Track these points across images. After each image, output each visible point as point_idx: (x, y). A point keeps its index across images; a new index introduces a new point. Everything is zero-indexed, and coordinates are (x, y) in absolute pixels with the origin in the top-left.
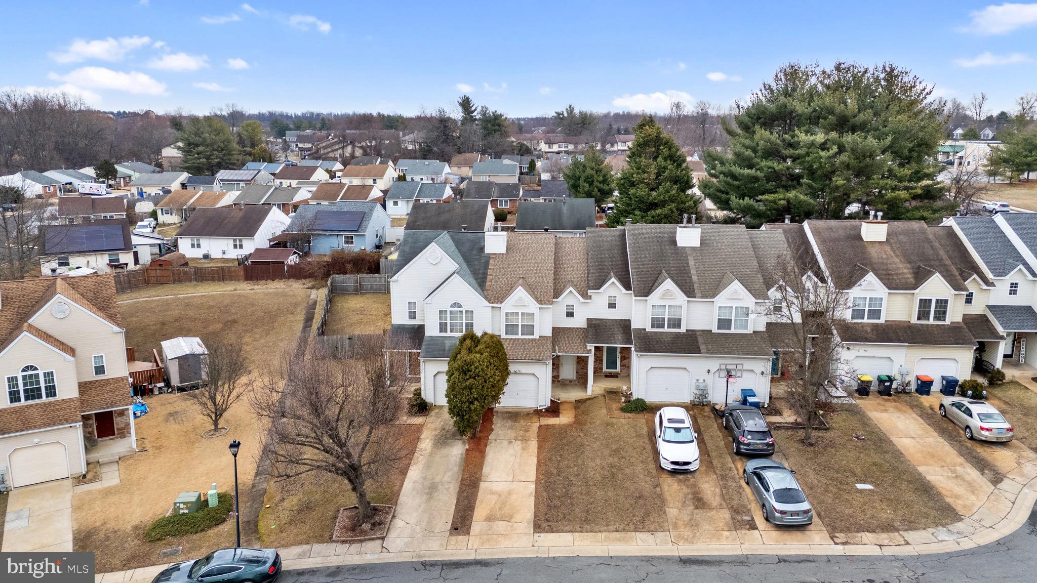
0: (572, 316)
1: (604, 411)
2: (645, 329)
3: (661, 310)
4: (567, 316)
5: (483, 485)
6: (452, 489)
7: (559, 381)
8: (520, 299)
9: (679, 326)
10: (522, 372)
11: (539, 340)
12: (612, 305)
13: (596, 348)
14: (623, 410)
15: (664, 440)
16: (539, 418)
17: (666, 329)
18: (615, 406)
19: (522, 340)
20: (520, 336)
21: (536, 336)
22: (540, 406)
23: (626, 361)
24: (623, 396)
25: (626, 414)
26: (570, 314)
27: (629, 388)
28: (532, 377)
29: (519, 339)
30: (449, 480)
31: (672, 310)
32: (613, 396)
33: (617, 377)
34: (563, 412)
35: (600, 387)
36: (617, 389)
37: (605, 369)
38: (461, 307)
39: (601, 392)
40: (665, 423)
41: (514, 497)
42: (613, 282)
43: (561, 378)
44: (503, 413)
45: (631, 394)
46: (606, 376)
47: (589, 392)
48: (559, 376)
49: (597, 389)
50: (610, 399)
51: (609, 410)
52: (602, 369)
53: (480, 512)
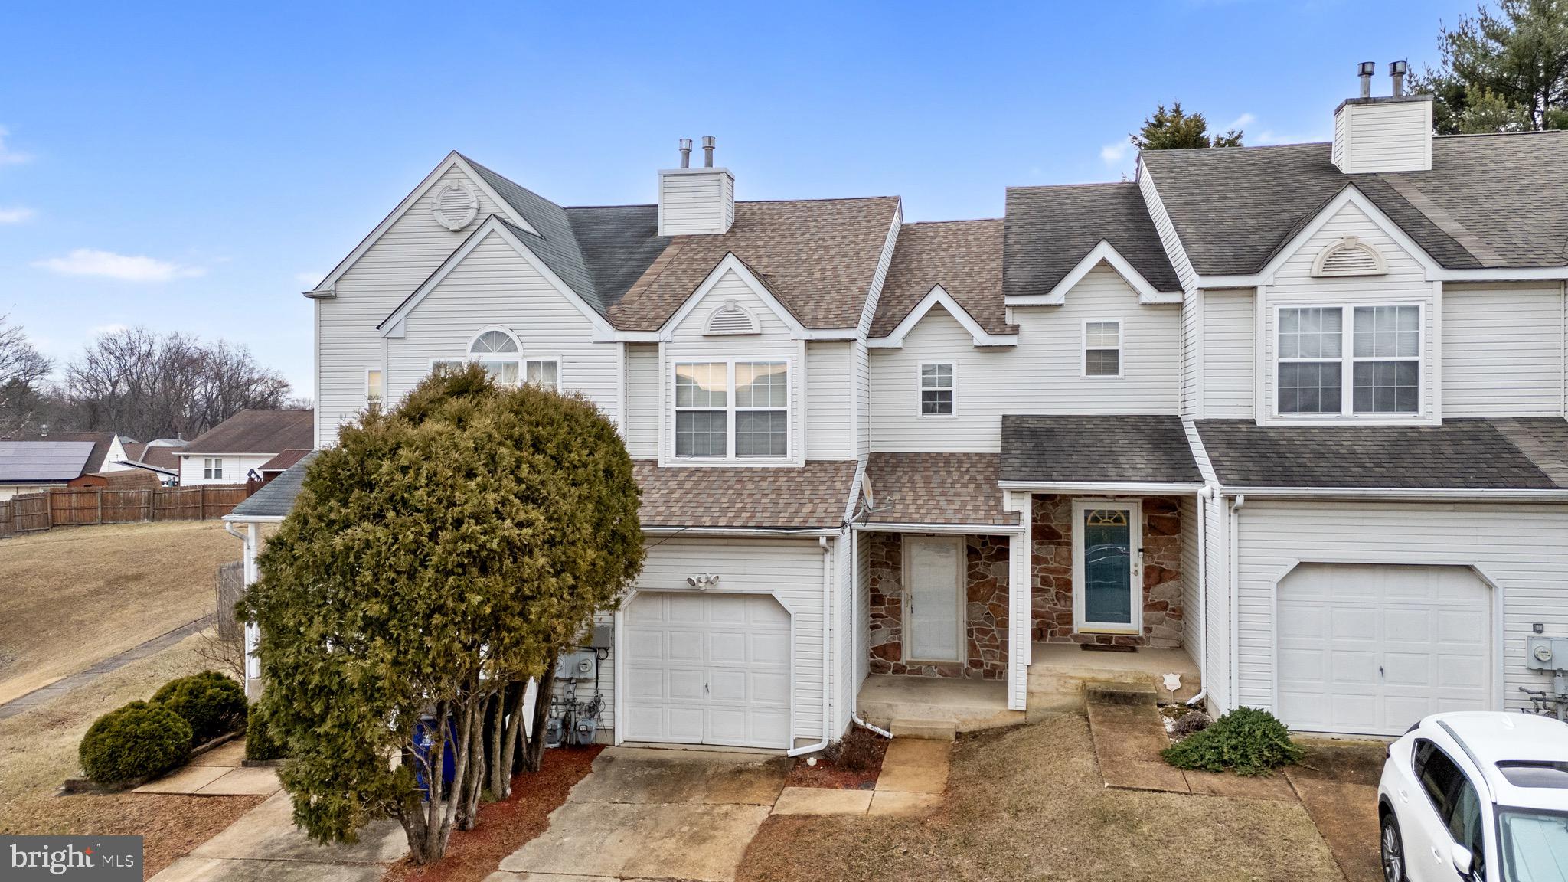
0: (947, 408)
1: (1085, 762)
2: (1253, 422)
3: (1319, 331)
4: (927, 409)
7: (899, 669)
8: (731, 311)
9: (1409, 400)
10: (725, 585)
11: (803, 471)
12: (1103, 362)
13: (1041, 500)
14: (1174, 759)
16: (780, 789)
17: (1348, 416)
18: (1131, 745)
19: (738, 472)
20: (730, 459)
21: (795, 457)
22: (797, 742)
23: (1167, 588)
24: (1168, 713)
25: (1192, 777)
26: (937, 402)
27: (1193, 683)
28: (760, 614)
29: (724, 471)
31: (1374, 329)
32: (1122, 712)
33: (1133, 650)
34: (898, 770)
35: (1062, 677)
36: (1139, 682)
37: (1081, 624)
38: (511, 347)
39: (1068, 700)
42: (1104, 263)
43: (906, 657)
44: (634, 764)
45: (1201, 706)
46: (1086, 647)
47: (1017, 697)
48: (898, 647)
49: (1048, 684)
50: (1110, 722)
51: (1107, 758)
52: (1067, 618)
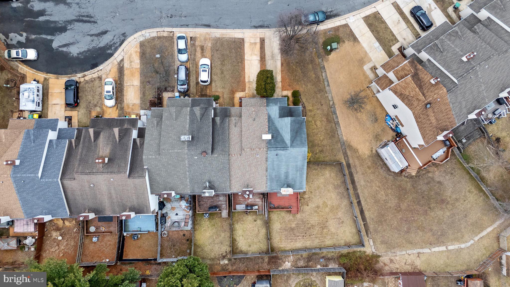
5: (259, 58)
6: (267, 57)
15: (209, 66)
30: (269, 61)
40: (208, 70)
41: (250, 53)
53: (258, 46)
